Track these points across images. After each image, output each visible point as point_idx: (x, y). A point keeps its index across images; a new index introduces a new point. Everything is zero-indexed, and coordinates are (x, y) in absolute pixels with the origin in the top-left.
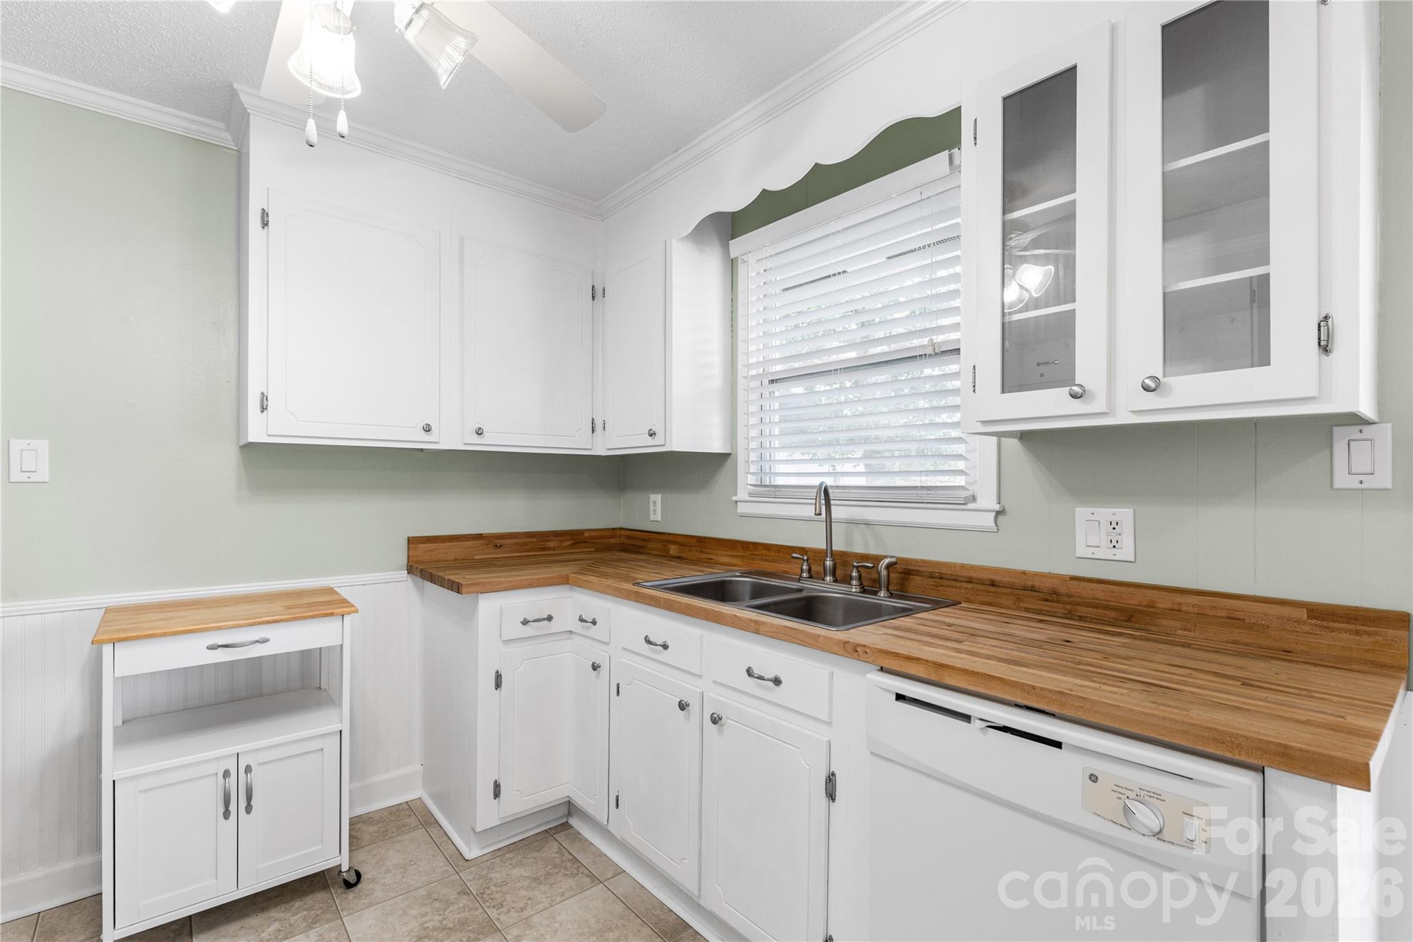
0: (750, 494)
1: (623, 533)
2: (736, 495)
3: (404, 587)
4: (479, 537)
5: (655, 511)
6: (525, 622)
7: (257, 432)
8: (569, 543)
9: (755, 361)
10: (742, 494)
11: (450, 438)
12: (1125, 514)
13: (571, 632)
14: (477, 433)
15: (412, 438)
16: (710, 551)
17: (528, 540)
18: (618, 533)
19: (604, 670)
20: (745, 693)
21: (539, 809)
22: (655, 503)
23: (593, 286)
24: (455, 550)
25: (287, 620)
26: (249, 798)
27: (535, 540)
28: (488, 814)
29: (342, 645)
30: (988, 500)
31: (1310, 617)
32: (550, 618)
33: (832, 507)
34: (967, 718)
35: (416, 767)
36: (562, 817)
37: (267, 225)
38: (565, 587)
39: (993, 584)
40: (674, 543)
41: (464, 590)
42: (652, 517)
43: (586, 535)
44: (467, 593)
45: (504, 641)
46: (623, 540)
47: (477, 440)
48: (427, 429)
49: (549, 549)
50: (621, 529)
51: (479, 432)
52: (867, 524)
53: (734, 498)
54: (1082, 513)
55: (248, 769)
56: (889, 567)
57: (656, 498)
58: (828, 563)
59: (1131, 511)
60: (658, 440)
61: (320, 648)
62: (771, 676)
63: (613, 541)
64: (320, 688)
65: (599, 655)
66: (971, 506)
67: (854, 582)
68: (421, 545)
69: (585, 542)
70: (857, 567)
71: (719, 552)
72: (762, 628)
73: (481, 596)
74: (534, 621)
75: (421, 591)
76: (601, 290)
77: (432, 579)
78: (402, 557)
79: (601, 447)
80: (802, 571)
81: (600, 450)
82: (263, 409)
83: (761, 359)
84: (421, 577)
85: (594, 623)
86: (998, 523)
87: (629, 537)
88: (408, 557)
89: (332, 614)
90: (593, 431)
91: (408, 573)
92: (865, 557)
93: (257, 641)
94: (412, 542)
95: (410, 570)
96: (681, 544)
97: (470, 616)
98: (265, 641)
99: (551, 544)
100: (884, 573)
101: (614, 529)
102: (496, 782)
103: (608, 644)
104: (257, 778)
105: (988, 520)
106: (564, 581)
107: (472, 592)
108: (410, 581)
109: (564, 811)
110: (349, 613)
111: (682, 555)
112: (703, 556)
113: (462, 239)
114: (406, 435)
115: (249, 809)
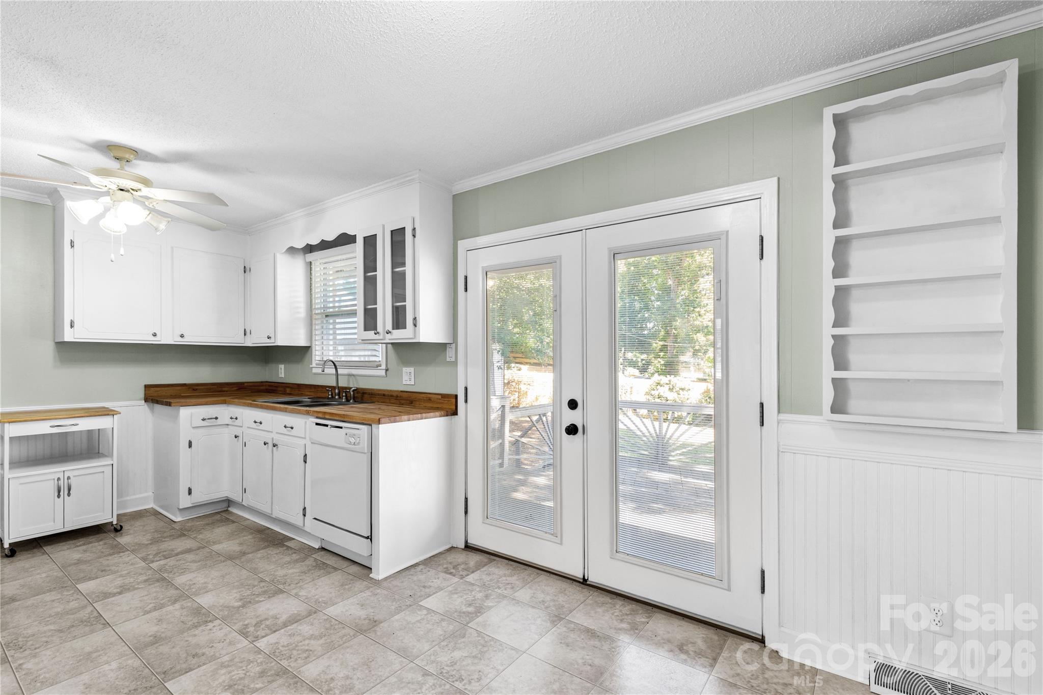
0: (317, 364)
1: (267, 383)
2: (312, 365)
3: (143, 408)
4: (184, 385)
5: (281, 373)
6: (204, 420)
7: (69, 336)
8: (236, 388)
9: (319, 307)
10: (314, 365)
11: (167, 338)
12: (412, 370)
13: (228, 425)
14: (181, 336)
15: (148, 339)
16: (302, 390)
17: (212, 387)
18: (265, 384)
19: (240, 438)
20: (285, 434)
21: (211, 501)
22: (281, 369)
23: (245, 267)
24: (170, 391)
25: (87, 416)
26: (69, 490)
27: (216, 387)
28: (185, 501)
29: (113, 428)
30: (384, 367)
31: (442, 398)
32: (216, 418)
33: (338, 369)
34: (327, 426)
35: (150, 494)
36: (225, 508)
37: (73, 247)
38: (225, 405)
39: (384, 395)
40: (288, 387)
41: (173, 404)
42: (280, 376)
43: (246, 384)
44: (174, 406)
45: (193, 427)
46: (267, 387)
47: (181, 339)
48: (155, 335)
49: (224, 391)
50: (267, 382)
51: (182, 336)
52: (354, 375)
53: (311, 366)
54: (404, 369)
55: (69, 478)
56: (353, 391)
57: (282, 366)
58: (337, 391)
59: (413, 369)
60: (272, 340)
61: (99, 429)
62: (291, 426)
63: (262, 388)
64: (99, 453)
65: (238, 431)
66: (379, 368)
67: (344, 398)
68: (152, 389)
69: (245, 388)
70: (345, 392)
71: (305, 390)
72: (287, 410)
73: (182, 408)
74: (209, 419)
75: (152, 410)
76: (249, 269)
77: (158, 402)
78: (142, 394)
79: (249, 342)
80: (329, 395)
81: (249, 343)
82: (72, 327)
83: (322, 306)
84: (152, 402)
85: (236, 419)
86: (387, 374)
87: (269, 386)
88: (145, 394)
89: (108, 415)
90: (245, 335)
91: (145, 402)
92: (346, 388)
93: (73, 425)
94: (147, 387)
95: (146, 400)
96: (291, 388)
97: (176, 417)
98: (77, 425)
99: (224, 389)
100: (352, 393)
101: (262, 382)
102: (189, 488)
103: (242, 427)
104: (73, 482)
105: (383, 373)
106: (224, 402)
107: (177, 406)
108: (146, 405)
109: (225, 505)
110: (116, 414)
111: (292, 392)
112: (300, 392)
113: (172, 248)
114: (145, 338)
115: (69, 495)
